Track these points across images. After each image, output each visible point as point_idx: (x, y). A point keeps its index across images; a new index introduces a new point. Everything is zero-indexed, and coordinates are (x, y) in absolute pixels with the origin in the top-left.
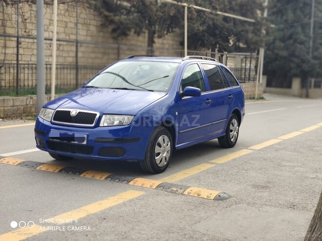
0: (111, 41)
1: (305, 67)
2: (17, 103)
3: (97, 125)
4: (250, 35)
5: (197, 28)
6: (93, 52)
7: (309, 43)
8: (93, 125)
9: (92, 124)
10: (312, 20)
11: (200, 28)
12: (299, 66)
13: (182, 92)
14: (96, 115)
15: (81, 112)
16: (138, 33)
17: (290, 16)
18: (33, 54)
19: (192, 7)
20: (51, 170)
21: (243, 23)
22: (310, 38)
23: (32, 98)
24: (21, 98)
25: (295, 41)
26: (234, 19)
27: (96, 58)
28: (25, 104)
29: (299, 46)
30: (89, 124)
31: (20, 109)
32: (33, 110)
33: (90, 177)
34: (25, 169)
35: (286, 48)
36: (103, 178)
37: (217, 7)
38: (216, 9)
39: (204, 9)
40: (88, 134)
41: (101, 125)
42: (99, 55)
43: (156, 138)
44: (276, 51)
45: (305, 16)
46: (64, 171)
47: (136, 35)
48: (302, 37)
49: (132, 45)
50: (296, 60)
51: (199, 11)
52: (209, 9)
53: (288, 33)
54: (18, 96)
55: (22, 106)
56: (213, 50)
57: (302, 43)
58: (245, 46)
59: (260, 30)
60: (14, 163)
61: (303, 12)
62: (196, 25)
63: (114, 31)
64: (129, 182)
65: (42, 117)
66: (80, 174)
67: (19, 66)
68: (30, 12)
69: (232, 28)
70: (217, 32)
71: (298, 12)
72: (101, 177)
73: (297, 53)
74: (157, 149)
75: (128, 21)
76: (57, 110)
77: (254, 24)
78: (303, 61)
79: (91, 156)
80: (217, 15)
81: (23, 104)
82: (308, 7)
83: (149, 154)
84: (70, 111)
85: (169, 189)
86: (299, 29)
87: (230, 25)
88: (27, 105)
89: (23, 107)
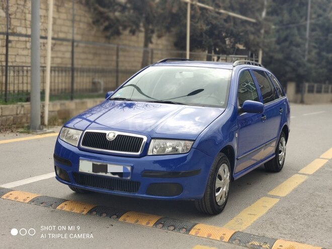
0: (103, 40)
1: (301, 71)
2: (7, 113)
3: (145, 153)
4: (252, 37)
5: (200, 27)
6: (84, 52)
7: (305, 45)
8: (139, 153)
9: (138, 151)
10: (308, 22)
11: (203, 26)
12: (294, 70)
13: (240, 107)
14: (142, 139)
15: (121, 136)
16: (133, 32)
17: (286, 17)
18: (18, 54)
19: (196, 4)
20: (77, 210)
21: (244, 22)
22: (306, 40)
23: (23, 106)
24: (11, 106)
25: (291, 43)
26: (234, 18)
27: (87, 59)
28: (15, 113)
29: (294, 48)
30: (133, 151)
31: (9, 119)
32: (24, 120)
33: (133, 222)
34: (42, 208)
35: (282, 51)
36: (151, 224)
37: (221, 4)
38: (219, 7)
39: (207, 7)
40: (132, 165)
41: (150, 153)
42: (90, 56)
43: (217, 169)
44: (271, 54)
45: (301, 17)
46: (95, 213)
47: (131, 34)
48: (298, 39)
49: (125, 45)
50: (291, 63)
51: (202, 9)
52: (212, 6)
53: (283, 34)
54: (6, 104)
55: (12, 115)
56: (210, 52)
57: (298, 45)
58: (244, 48)
59: (259, 31)
60: (25, 200)
61: (299, 13)
62: (199, 24)
63: (106, 29)
64: (189, 231)
65: (64, 140)
66: (118, 217)
67: (8, 68)
68: (16, 6)
69: (232, 28)
70: (216, 32)
71: (294, 12)
72: (148, 223)
73: (293, 56)
74: (218, 183)
75: (125, 19)
76: (86, 131)
77: (254, 24)
78: (299, 65)
79: (136, 194)
80: (220, 14)
81: (12, 113)
82: (305, 8)
83: (209, 190)
84: (105, 134)
85: (248, 242)
86: (295, 31)
87: (230, 25)
88: (17, 114)
89: (12, 118)
